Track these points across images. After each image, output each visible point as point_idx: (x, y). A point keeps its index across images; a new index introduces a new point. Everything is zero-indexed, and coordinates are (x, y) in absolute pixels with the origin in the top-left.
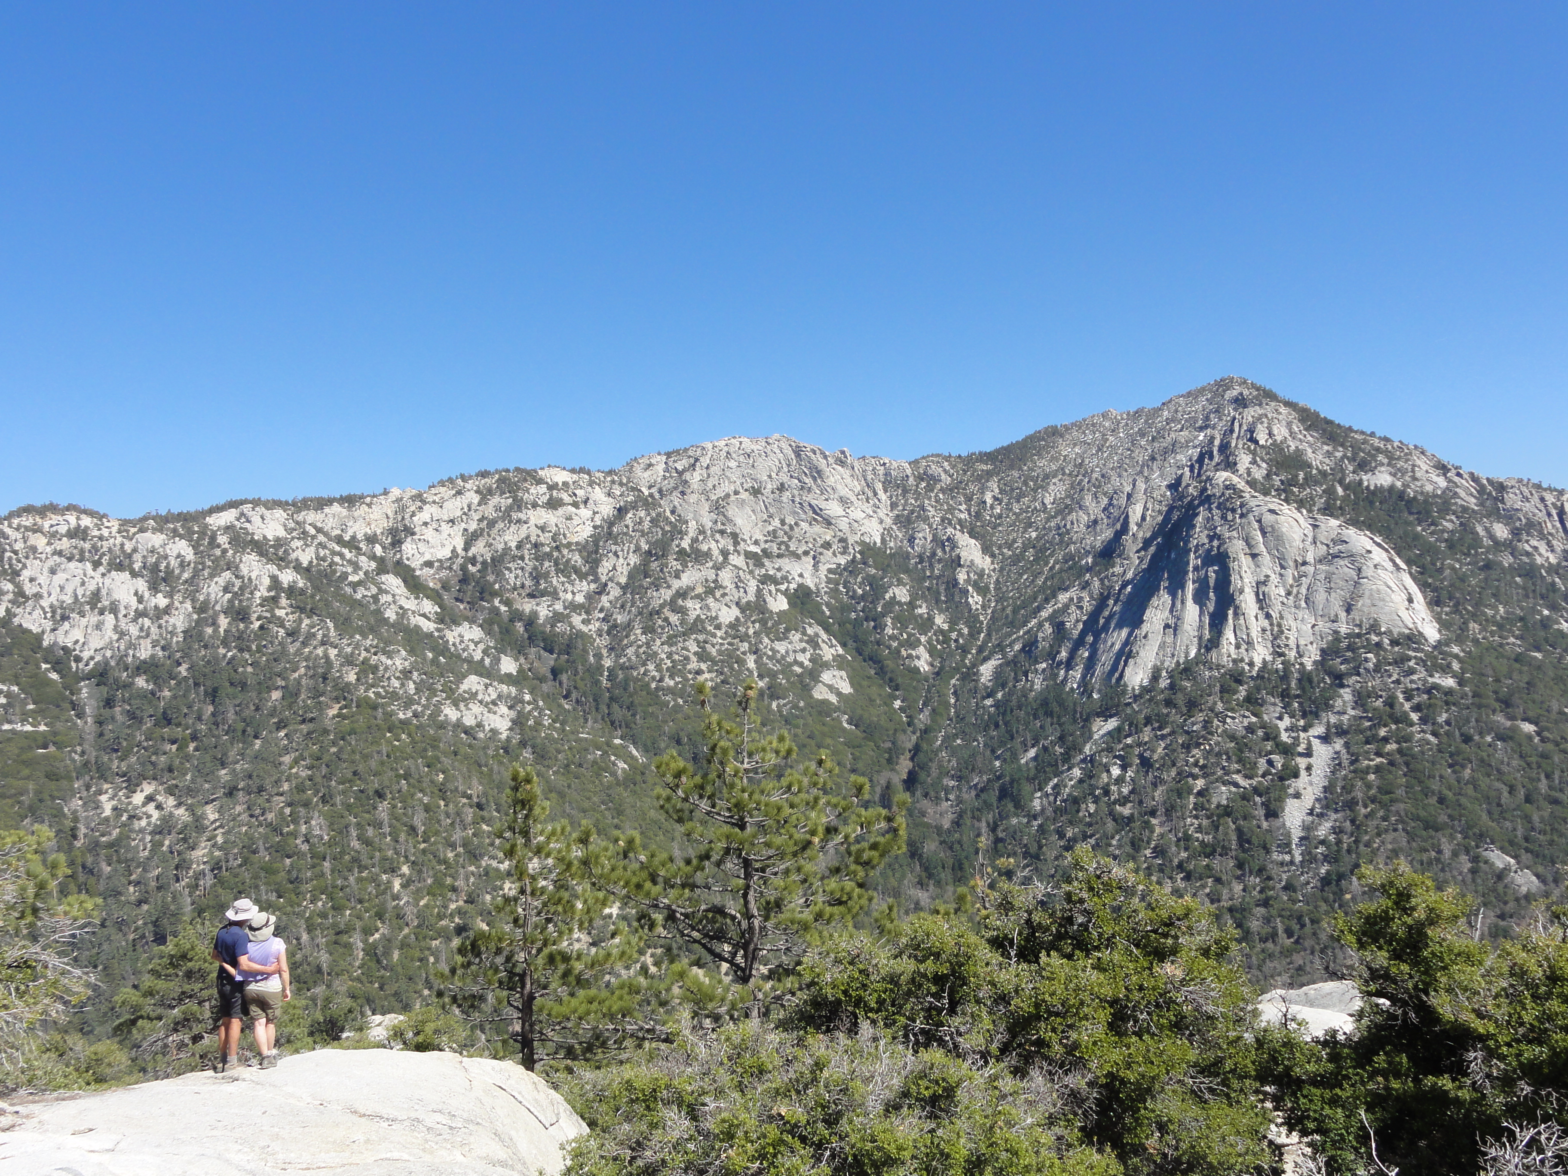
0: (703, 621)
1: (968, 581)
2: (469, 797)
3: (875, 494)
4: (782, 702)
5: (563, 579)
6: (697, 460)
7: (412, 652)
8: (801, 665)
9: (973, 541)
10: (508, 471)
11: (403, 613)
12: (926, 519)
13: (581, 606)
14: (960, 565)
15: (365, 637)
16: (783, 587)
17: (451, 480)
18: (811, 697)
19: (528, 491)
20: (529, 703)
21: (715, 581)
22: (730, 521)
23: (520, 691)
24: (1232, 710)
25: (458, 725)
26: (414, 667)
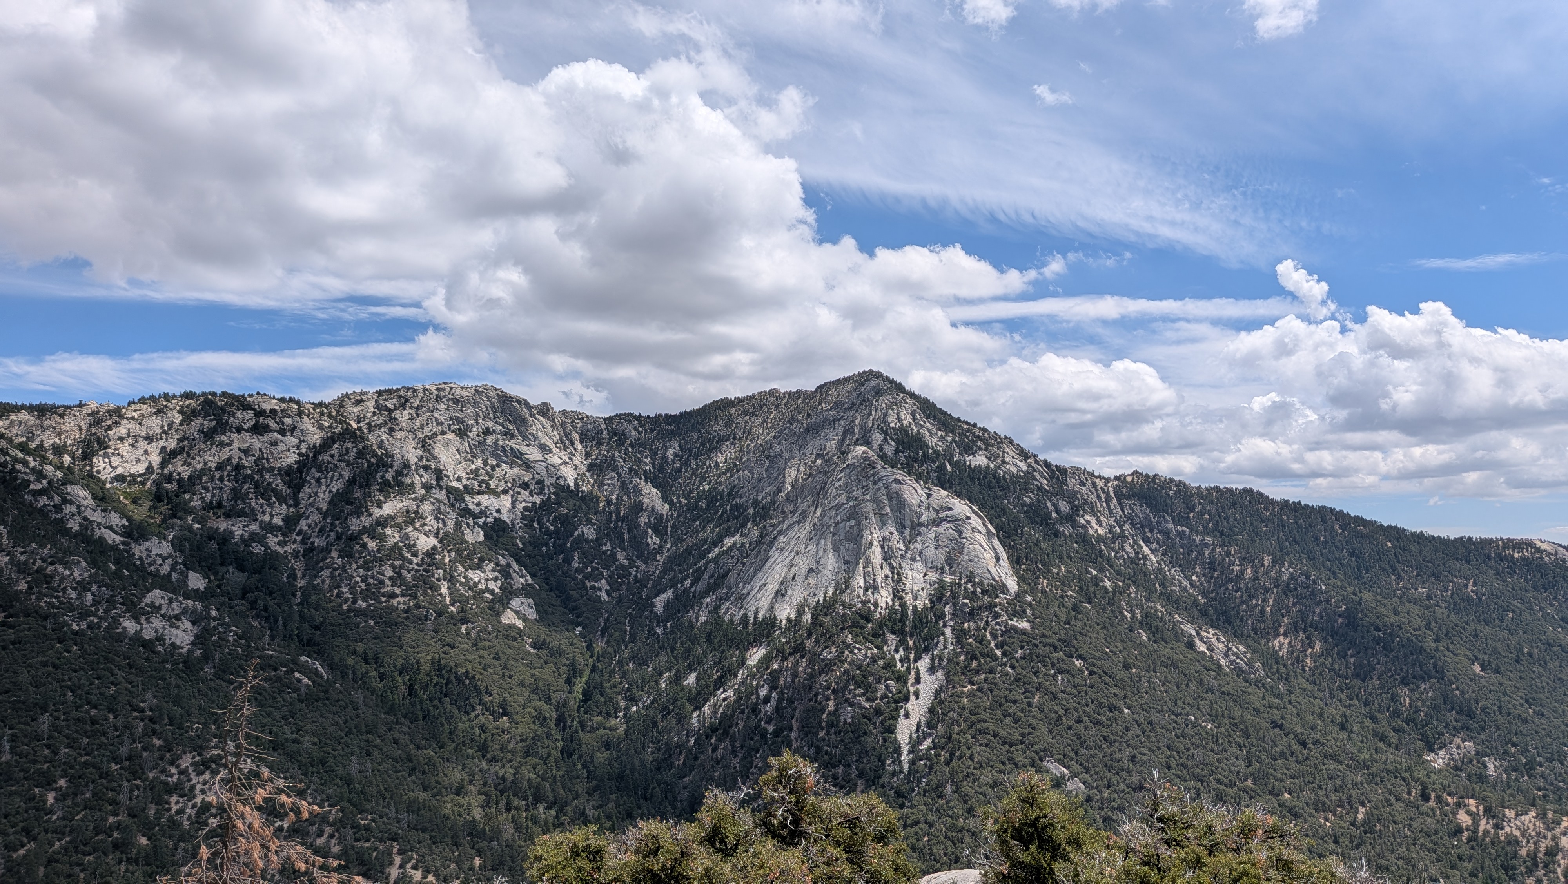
0: (400, 549)
1: (648, 524)
2: (142, 711)
3: (572, 443)
4: (470, 625)
5: (262, 501)
6: (407, 401)
7: (93, 563)
8: (492, 592)
9: (655, 490)
10: (214, 394)
11: (87, 524)
12: (615, 469)
13: (279, 528)
14: (642, 510)
15: (42, 546)
16: (481, 521)
17: (152, 398)
18: (500, 622)
19: (233, 415)
20: (214, 619)
21: (416, 512)
22: (435, 458)
23: (207, 608)
24: (859, 643)
25: (137, 638)
26: (94, 579)
